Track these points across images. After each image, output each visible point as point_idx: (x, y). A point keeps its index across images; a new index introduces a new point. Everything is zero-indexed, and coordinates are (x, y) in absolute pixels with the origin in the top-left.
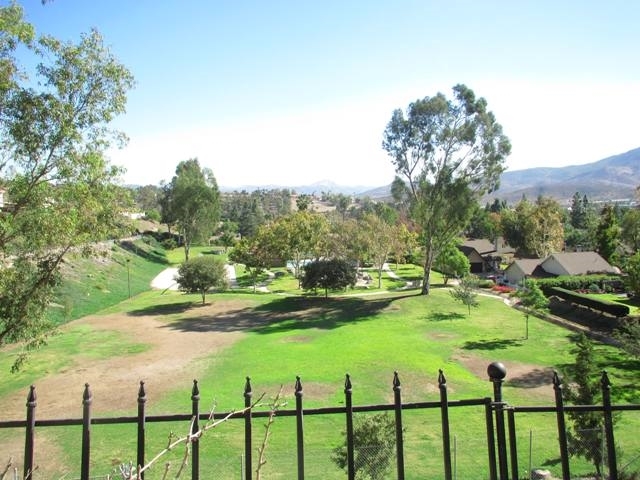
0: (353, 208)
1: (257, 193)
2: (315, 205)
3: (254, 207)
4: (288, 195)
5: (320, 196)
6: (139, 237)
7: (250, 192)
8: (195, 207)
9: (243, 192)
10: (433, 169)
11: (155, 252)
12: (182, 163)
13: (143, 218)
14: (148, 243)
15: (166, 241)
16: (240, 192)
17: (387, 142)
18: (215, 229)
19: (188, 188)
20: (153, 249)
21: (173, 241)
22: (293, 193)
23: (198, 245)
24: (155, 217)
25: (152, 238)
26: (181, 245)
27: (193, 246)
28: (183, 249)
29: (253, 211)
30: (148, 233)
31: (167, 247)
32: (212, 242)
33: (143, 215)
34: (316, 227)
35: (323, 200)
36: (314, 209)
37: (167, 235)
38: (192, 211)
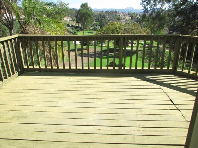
0: (138, 18)
1: (107, 12)
2: (125, 16)
3: (105, 17)
4: (117, 13)
5: (127, 13)
6: (70, 27)
7: (104, 11)
8: (86, 19)
9: (102, 11)
10: (155, 12)
11: (74, 32)
12: (83, 4)
13: (71, 20)
14: (72, 29)
15: (78, 29)
16: (101, 11)
17: (142, 2)
18: (92, 24)
19: (84, 13)
20: (74, 31)
21: (79, 29)
22: (118, 12)
23: (87, 30)
24: (74, 20)
25: (73, 28)
26: (81, 30)
27: (85, 30)
28: (82, 31)
29: (104, 19)
30: (72, 26)
31: (78, 31)
32: (91, 29)
33: (71, 19)
34: (120, 28)
35: (128, 15)
36: (125, 18)
37: (78, 27)
38: (85, 20)
